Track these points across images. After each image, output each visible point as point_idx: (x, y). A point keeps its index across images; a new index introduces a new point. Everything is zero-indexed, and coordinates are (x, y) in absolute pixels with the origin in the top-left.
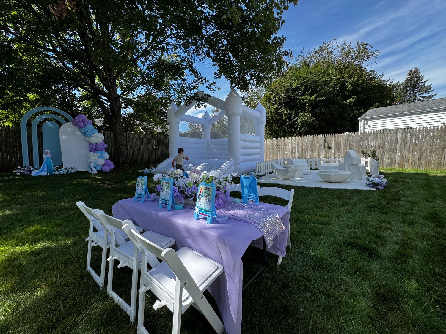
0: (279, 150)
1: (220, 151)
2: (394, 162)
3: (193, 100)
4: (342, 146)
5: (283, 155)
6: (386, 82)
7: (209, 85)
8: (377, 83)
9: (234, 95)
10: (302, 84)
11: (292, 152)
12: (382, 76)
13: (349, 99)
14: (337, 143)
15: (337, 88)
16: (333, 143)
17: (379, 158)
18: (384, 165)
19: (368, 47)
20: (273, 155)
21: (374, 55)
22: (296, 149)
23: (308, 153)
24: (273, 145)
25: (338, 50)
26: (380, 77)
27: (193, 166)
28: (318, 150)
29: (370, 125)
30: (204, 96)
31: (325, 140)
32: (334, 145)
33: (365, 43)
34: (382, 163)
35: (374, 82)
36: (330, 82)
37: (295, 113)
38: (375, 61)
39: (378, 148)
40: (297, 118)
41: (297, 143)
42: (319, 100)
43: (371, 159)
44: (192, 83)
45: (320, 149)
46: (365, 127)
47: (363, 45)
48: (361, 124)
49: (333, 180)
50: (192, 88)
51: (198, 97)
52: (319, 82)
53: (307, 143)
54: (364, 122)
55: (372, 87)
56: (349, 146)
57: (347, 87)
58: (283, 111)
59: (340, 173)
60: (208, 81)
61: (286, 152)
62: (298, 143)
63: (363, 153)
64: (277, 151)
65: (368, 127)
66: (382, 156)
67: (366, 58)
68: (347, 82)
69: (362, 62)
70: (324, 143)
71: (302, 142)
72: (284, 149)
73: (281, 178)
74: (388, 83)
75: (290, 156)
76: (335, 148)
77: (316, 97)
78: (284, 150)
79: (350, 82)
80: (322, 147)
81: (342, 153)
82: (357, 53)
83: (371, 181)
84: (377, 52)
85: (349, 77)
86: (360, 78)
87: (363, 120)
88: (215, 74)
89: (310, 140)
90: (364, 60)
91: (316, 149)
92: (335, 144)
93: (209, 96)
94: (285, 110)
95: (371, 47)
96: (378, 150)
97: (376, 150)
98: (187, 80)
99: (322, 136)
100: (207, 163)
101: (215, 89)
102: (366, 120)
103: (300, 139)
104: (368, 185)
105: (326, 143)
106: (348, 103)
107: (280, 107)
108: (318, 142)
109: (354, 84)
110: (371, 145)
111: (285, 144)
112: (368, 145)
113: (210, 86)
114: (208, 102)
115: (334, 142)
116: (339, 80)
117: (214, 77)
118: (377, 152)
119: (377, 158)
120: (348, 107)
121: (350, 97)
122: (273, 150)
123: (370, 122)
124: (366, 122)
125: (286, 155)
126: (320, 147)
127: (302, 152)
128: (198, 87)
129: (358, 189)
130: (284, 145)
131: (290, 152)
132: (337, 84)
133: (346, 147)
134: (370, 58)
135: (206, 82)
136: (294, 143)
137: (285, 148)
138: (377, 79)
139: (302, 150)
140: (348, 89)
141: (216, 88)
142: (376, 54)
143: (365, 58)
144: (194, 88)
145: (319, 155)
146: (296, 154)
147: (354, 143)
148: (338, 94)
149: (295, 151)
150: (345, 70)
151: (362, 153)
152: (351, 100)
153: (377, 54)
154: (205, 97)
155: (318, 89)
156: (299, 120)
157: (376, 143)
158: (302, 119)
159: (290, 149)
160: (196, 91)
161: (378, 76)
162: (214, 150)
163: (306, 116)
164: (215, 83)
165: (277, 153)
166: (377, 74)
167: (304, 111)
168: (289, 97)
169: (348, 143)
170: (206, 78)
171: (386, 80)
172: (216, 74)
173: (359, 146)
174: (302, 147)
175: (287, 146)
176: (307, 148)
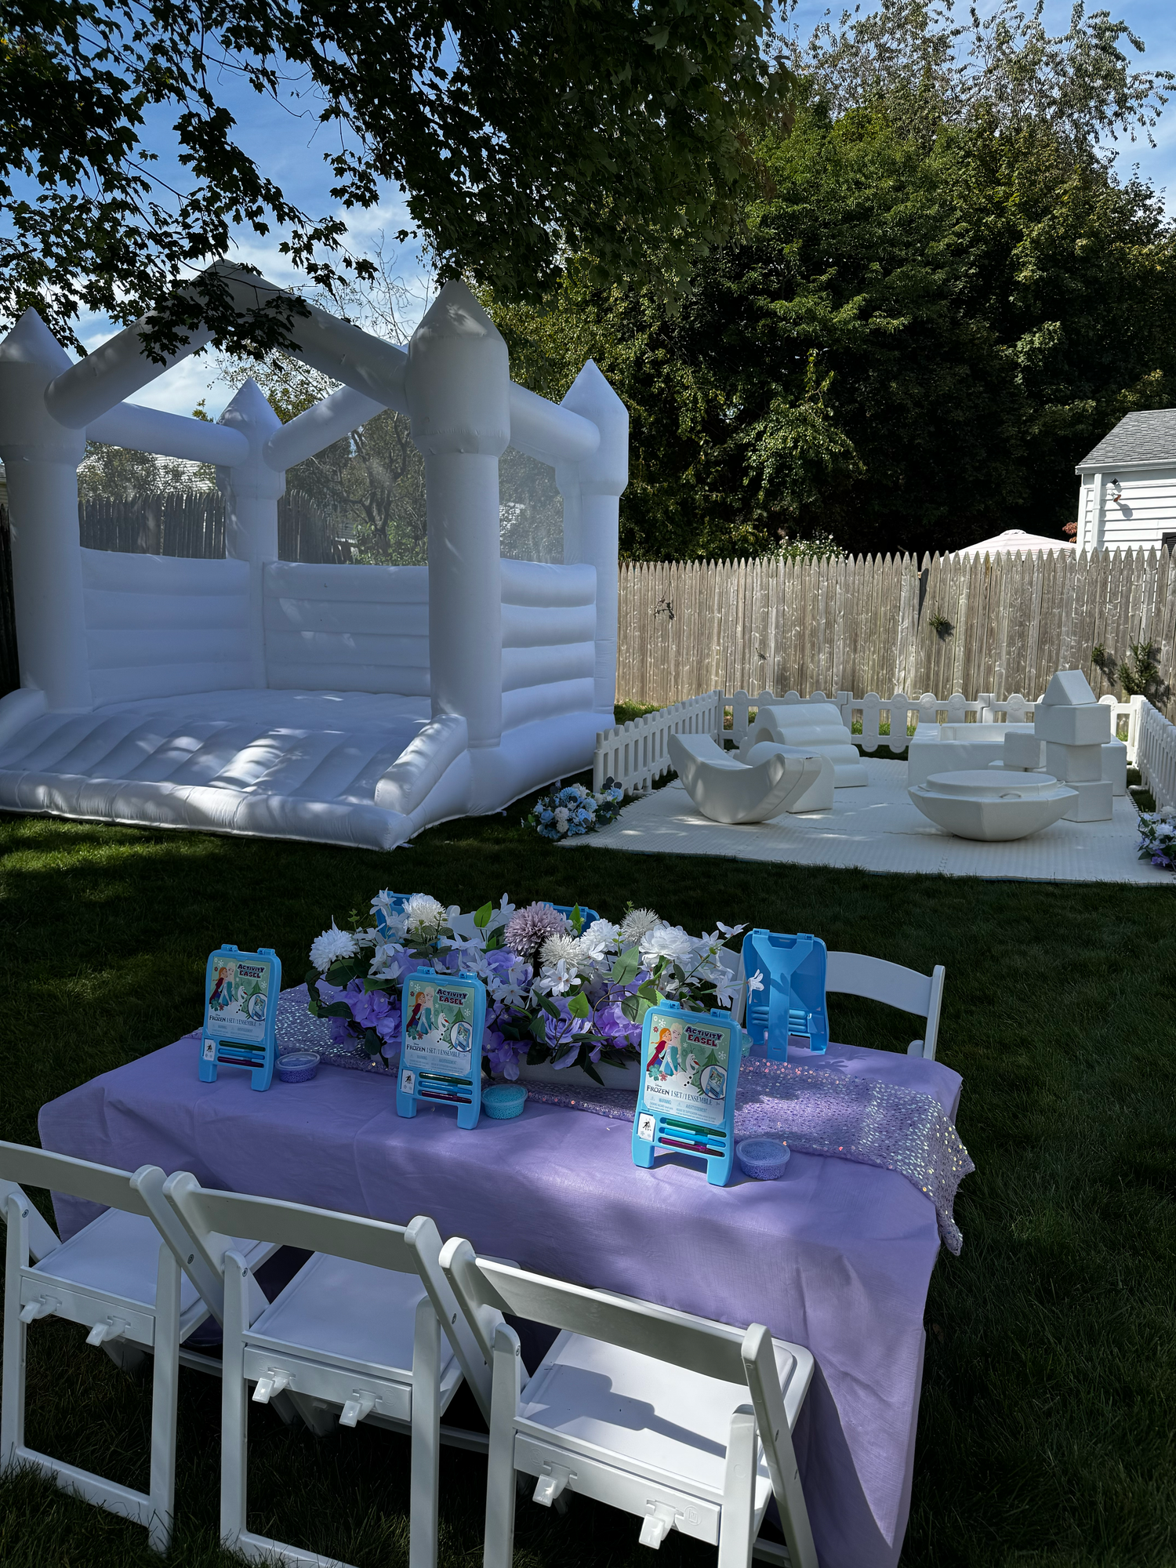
0: (678, 635)
1: (351, 643)
3: (193, 327)
4: (1006, 623)
5: (700, 662)
7: (296, 235)
8: (1159, 262)
9: (460, 318)
10: (788, 226)
11: (747, 644)
13: (1028, 337)
14: (979, 602)
15: (972, 265)
16: (963, 601)
19: (1122, 45)
20: (643, 661)
21: (1151, 98)
22: (772, 631)
23: (831, 654)
24: (644, 603)
25: (979, 39)
27: (205, 750)
28: (883, 637)
29: (1131, 504)
30: (269, 303)
31: (923, 582)
32: (968, 617)
33: (1113, 20)
35: (1145, 250)
36: (936, 227)
37: (748, 398)
39: (1168, 638)
40: (758, 427)
41: (773, 599)
42: (878, 332)
43: (1144, 704)
44: (185, 213)
45: (895, 632)
46: (1109, 516)
47: (1100, 31)
48: (1089, 496)
49: (988, 831)
50: (186, 244)
51: (227, 307)
52: (880, 224)
53: (830, 596)
54: (1103, 485)
55: (1138, 277)
56: (1035, 623)
57: (1017, 266)
58: (681, 383)
59: (1026, 797)
60: (293, 215)
61: (715, 647)
62: (782, 599)
63: (1099, 658)
64: (665, 637)
65: (1120, 515)
67: (1114, 107)
68: (1019, 237)
69: (1094, 131)
70: (916, 601)
71: (803, 590)
72: (703, 625)
73: (726, 820)
75: (738, 667)
76: (969, 629)
77: (864, 314)
78: (702, 635)
79: (1036, 243)
80: (905, 624)
81: (1004, 657)
82: (1071, 71)
83: (1162, 841)
84: (1166, 82)
85: (1033, 210)
86: (1080, 219)
87: (1098, 477)
88: (340, 172)
90: (1102, 117)
91: (872, 633)
92: (970, 609)
93: (298, 305)
94: (687, 376)
95: (1139, 46)
96: (1165, 648)
97: (1159, 650)
98: (146, 187)
99: (906, 562)
100: (298, 733)
101: (340, 269)
102: (1113, 476)
103: (791, 575)
104: (1147, 855)
105: (927, 602)
106: (1021, 359)
107: (660, 353)
108: (885, 595)
109: (1053, 255)
110: (1136, 622)
111: (710, 596)
112: (1126, 622)
113: (309, 248)
114: (293, 348)
115: (969, 597)
116: (979, 223)
117: (336, 193)
118: (1162, 656)
119: (1162, 689)
120: (1019, 380)
121: (1030, 323)
122: (643, 629)
123: (1130, 490)
124: (1110, 485)
125: (713, 660)
126: (896, 623)
127: (803, 650)
128: (222, 242)
129: (1107, 878)
130: (703, 606)
131: (735, 644)
132: (971, 244)
133: (1021, 624)
134: (1131, 109)
135: (281, 219)
137: (712, 620)
138: (1161, 233)
139: (800, 636)
140: (1021, 277)
141: (348, 263)
142: (1161, 92)
143: (1109, 110)
144: (199, 246)
145: (887, 663)
146: (770, 660)
147: (1060, 606)
148: (972, 303)
149: (764, 643)
150: (1011, 166)
151: (1096, 661)
152: (1037, 345)
153: (1166, 94)
154: (271, 313)
155: (876, 266)
156: (770, 441)
157: (1158, 610)
158: (785, 439)
159: (739, 629)
160: (207, 261)
161: (1168, 219)
162: (308, 635)
163: (803, 420)
164: (340, 228)
165: (666, 650)
166: (1160, 210)
167: (795, 391)
168: (713, 295)
169: (1035, 606)
170: (278, 193)
172: (348, 175)
173: (1082, 622)
174: (801, 621)
175: (719, 611)
176: (829, 625)
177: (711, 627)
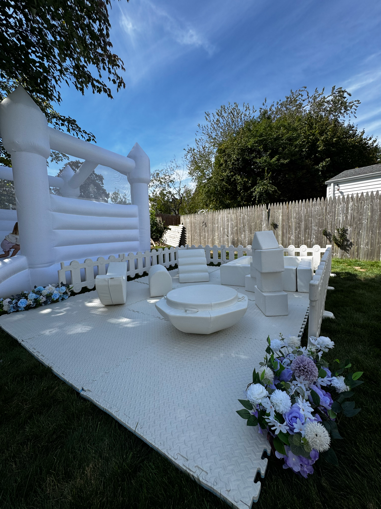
0: (208, 231)
2: (377, 249)
4: (294, 224)
5: (213, 238)
6: (368, 141)
8: (357, 142)
11: (224, 233)
12: (363, 132)
13: (322, 163)
14: (285, 218)
16: (280, 217)
17: (351, 243)
18: (361, 255)
19: (345, 95)
20: (200, 238)
21: (354, 107)
22: (230, 229)
23: (245, 235)
24: (200, 223)
25: (309, 102)
26: (360, 134)
29: (343, 191)
31: (269, 213)
32: (282, 222)
33: (343, 90)
34: (357, 251)
35: (352, 140)
36: (296, 139)
37: (253, 181)
38: (355, 114)
39: (350, 225)
40: (255, 187)
41: (229, 220)
42: (282, 164)
45: (262, 228)
46: (336, 195)
47: (339, 92)
48: (330, 191)
52: (282, 140)
53: (244, 218)
54: (334, 186)
55: (351, 147)
57: (318, 147)
58: (237, 179)
61: (216, 234)
62: (232, 220)
63: (325, 233)
64: (205, 232)
65: (339, 194)
66: (358, 239)
67: (344, 110)
68: (319, 140)
69: (339, 116)
70: (267, 218)
71: (237, 217)
72: (213, 228)
74: (370, 142)
75: (222, 239)
76: (283, 226)
77: (278, 160)
78: (213, 231)
79: (323, 140)
80: (264, 225)
82: (332, 103)
84: (357, 102)
85: (321, 134)
86: (335, 134)
87: (332, 184)
89: (248, 215)
90: (341, 113)
91: (255, 228)
92: (283, 220)
94: (239, 177)
95: (350, 95)
97: (347, 230)
99: (264, 206)
102: (337, 184)
105: (270, 218)
106: (320, 168)
108: (258, 217)
109: (327, 143)
110: (338, 221)
111: (215, 220)
112: (335, 221)
115: (282, 216)
116: (308, 138)
120: (320, 173)
121: (322, 160)
122: (200, 230)
123: (342, 187)
124: (336, 186)
125: (216, 237)
126: (262, 225)
127: (237, 234)
130: (213, 223)
131: (221, 233)
132: (307, 143)
134: (349, 110)
136: (226, 219)
137: (215, 226)
138: (357, 136)
139: (237, 230)
140: (319, 149)
142: (356, 105)
143: (342, 111)
146: (229, 237)
147: (311, 217)
148: (308, 156)
149: (228, 232)
150: (316, 124)
151: (324, 235)
152: (324, 164)
155: (281, 149)
156: (257, 190)
157: (346, 217)
158: (261, 189)
159: (222, 229)
161: (359, 132)
163: (264, 184)
165: (205, 235)
166: (356, 130)
167: (262, 178)
168: (244, 160)
169: (303, 218)
171: (368, 139)
173: (319, 222)
174: (237, 226)
175: (217, 224)
176: (244, 226)
177: (215, 229)
